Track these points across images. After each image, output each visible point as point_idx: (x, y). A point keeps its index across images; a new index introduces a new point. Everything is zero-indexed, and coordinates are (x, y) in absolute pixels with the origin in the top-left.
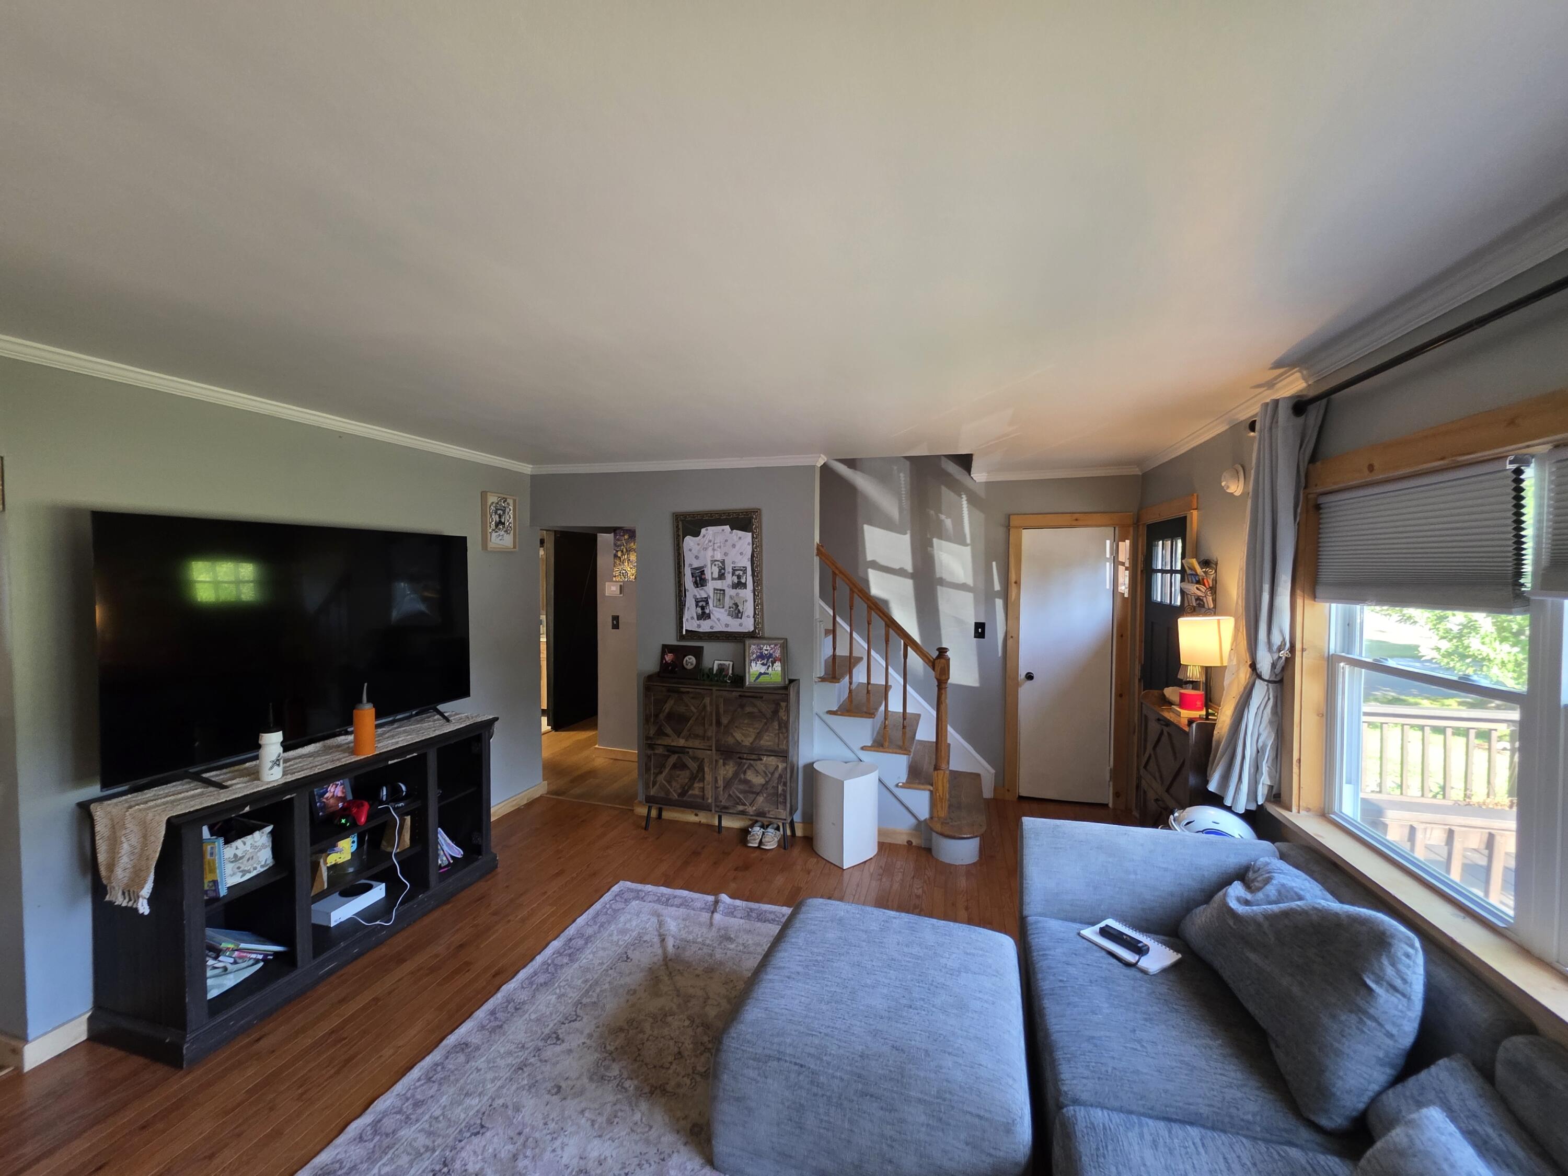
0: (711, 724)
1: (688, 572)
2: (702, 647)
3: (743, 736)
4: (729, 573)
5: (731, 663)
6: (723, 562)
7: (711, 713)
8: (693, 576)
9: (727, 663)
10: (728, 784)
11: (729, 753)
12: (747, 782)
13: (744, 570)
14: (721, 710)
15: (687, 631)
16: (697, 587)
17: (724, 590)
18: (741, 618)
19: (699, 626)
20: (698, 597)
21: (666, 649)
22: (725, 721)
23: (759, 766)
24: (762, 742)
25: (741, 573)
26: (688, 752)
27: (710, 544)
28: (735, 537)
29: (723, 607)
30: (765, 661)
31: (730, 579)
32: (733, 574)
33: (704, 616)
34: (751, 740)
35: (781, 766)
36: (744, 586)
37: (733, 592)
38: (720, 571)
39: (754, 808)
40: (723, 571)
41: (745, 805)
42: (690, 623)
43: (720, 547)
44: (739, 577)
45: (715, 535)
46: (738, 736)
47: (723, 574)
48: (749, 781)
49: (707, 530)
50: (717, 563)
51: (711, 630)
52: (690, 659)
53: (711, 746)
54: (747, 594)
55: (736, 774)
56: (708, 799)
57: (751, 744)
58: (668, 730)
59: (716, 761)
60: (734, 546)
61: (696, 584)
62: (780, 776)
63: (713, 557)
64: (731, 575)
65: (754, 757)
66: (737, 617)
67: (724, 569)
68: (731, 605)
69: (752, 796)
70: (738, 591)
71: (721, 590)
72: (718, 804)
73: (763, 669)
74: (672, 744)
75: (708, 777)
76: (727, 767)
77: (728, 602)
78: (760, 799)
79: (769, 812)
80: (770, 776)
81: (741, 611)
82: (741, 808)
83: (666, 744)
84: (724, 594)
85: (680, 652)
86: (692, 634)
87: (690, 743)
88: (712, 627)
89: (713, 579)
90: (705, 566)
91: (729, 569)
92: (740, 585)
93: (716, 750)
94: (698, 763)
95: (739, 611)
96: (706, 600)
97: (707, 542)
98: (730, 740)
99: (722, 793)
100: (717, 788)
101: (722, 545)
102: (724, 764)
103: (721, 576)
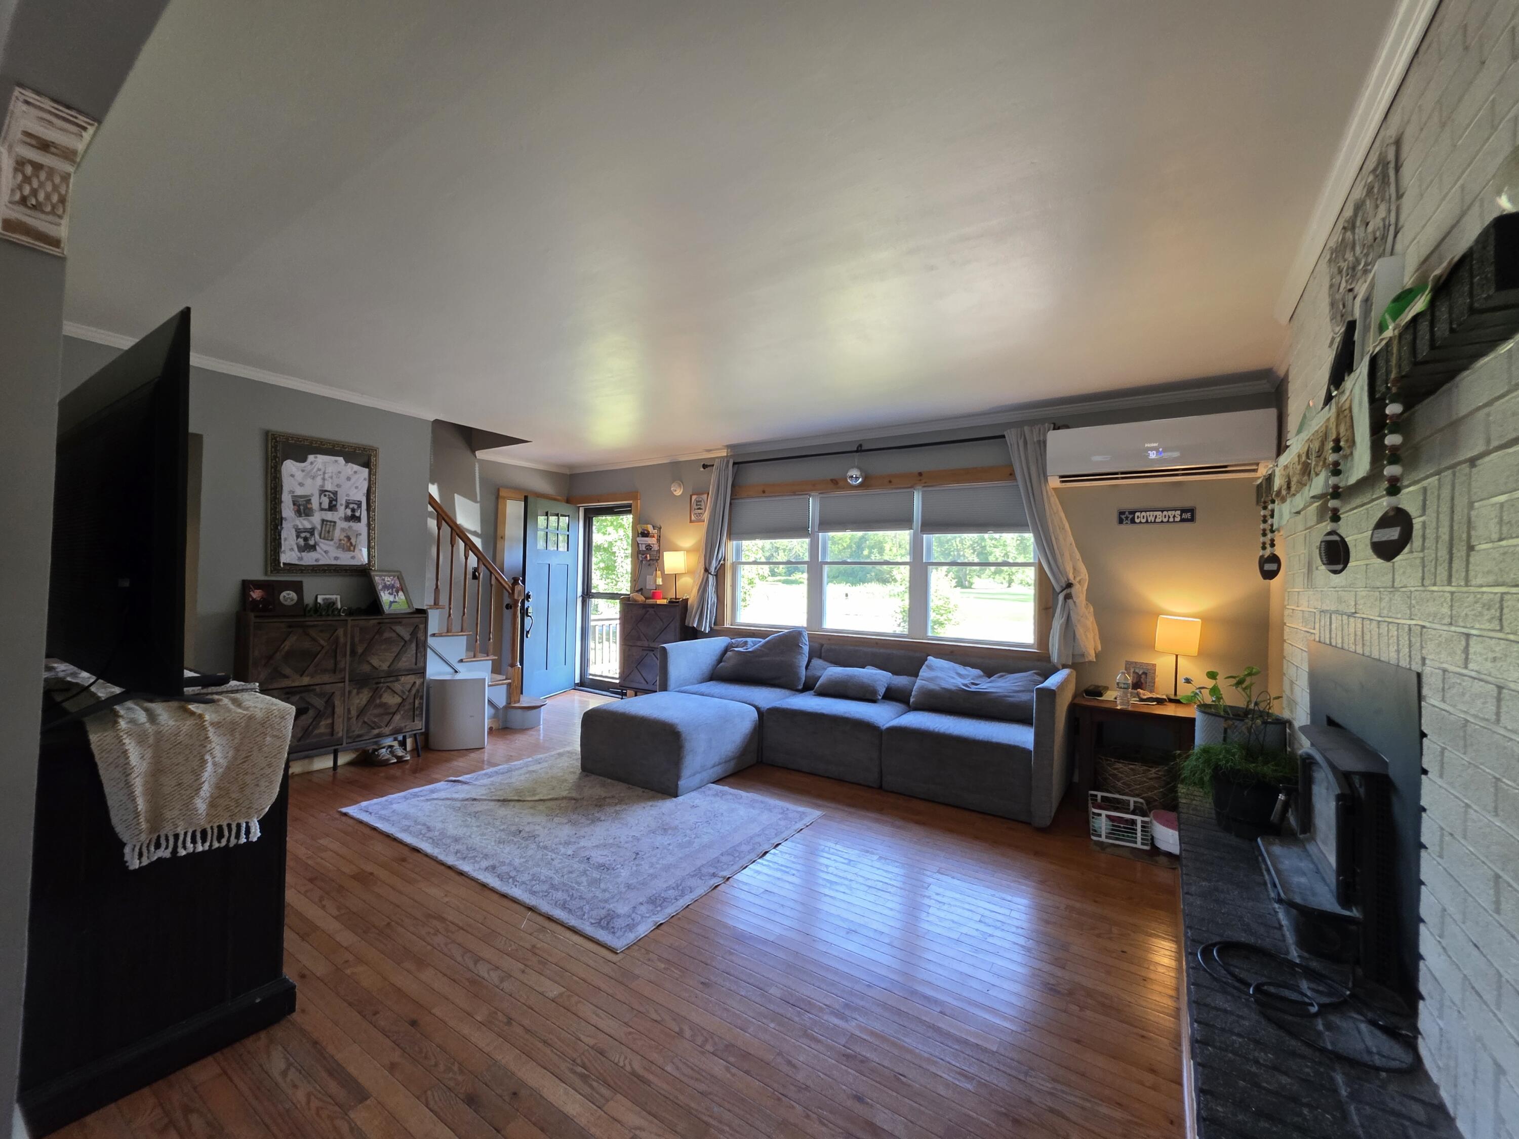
0: (345, 655)
1: (286, 498)
2: (301, 582)
3: (380, 661)
4: (341, 505)
5: (339, 597)
6: (335, 493)
7: (345, 644)
8: (294, 504)
9: (334, 597)
10: (361, 712)
11: (361, 681)
12: (383, 705)
13: (359, 504)
14: (357, 640)
15: (284, 564)
16: (300, 516)
17: (335, 522)
18: (354, 551)
19: (301, 559)
20: (300, 527)
21: (246, 586)
22: (360, 650)
23: (397, 687)
24: (400, 664)
25: (356, 507)
26: (315, 690)
27: (319, 473)
28: (349, 470)
29: (332, 540)
30: (390, 591)
31: (342, 511)
32: (347, 507)
33: (309, 547)
34: (388, 664)
35: (418, 682)
36: (358, 519)
37: (345, 525)
38: (330, 502)
39: (391, 728)
40: (334, 503)
41: (380, 727)
42: (289, 555)
43: (331, 477)
44: (353, 510)
45: (325, 464)
46: (375, 662)
47: (335, 506)
48: (385, 704)
49: (316, 457)
50: (327, 493)
51: (315, 563)
52: (288, 594)
53: (344, 678)
54: (362, 527)
55: (371, 701)
56: (338, 733)
57: (389, 667)
58: (287, 671)
59: (350, 692)
60: (349, 479)
61: (299, 513)
62: (418, 691)
63: (323, 486)
64: (343, 507)
65: (391, 679)
66: (349, 550)
67: (336, 500)
68: (342, 537)
69: (387, 718)
70: (351, 524)
71: (331, 522)
72: (351, 734)
73: (391, 598)
74: (293, 685)
75: (339, 710)
76: (361, 696)
77: (337, 534)
78: (397, 717)
79: (405, 726)
80: (407, 693)
81: (354, 543)
82: (376, 731)
83: (284, 686)
84: (334, 526)
85: (271, 589)
86: (291, 568)
87: (318, 680)
88: (317, 560)
89: (322, 509)
90: (312, 495)
91: (342, 500)
92: (355, 518)
93: (350, 681)
94: (325, 700)
95: (351, 544)
96: (312, 532)
97: (315, 470)
98: (366, 668)
99: (355, 722)
100: (349, 719)
101: (334, 476)
102: (358, 693)
103: (332, 507)
